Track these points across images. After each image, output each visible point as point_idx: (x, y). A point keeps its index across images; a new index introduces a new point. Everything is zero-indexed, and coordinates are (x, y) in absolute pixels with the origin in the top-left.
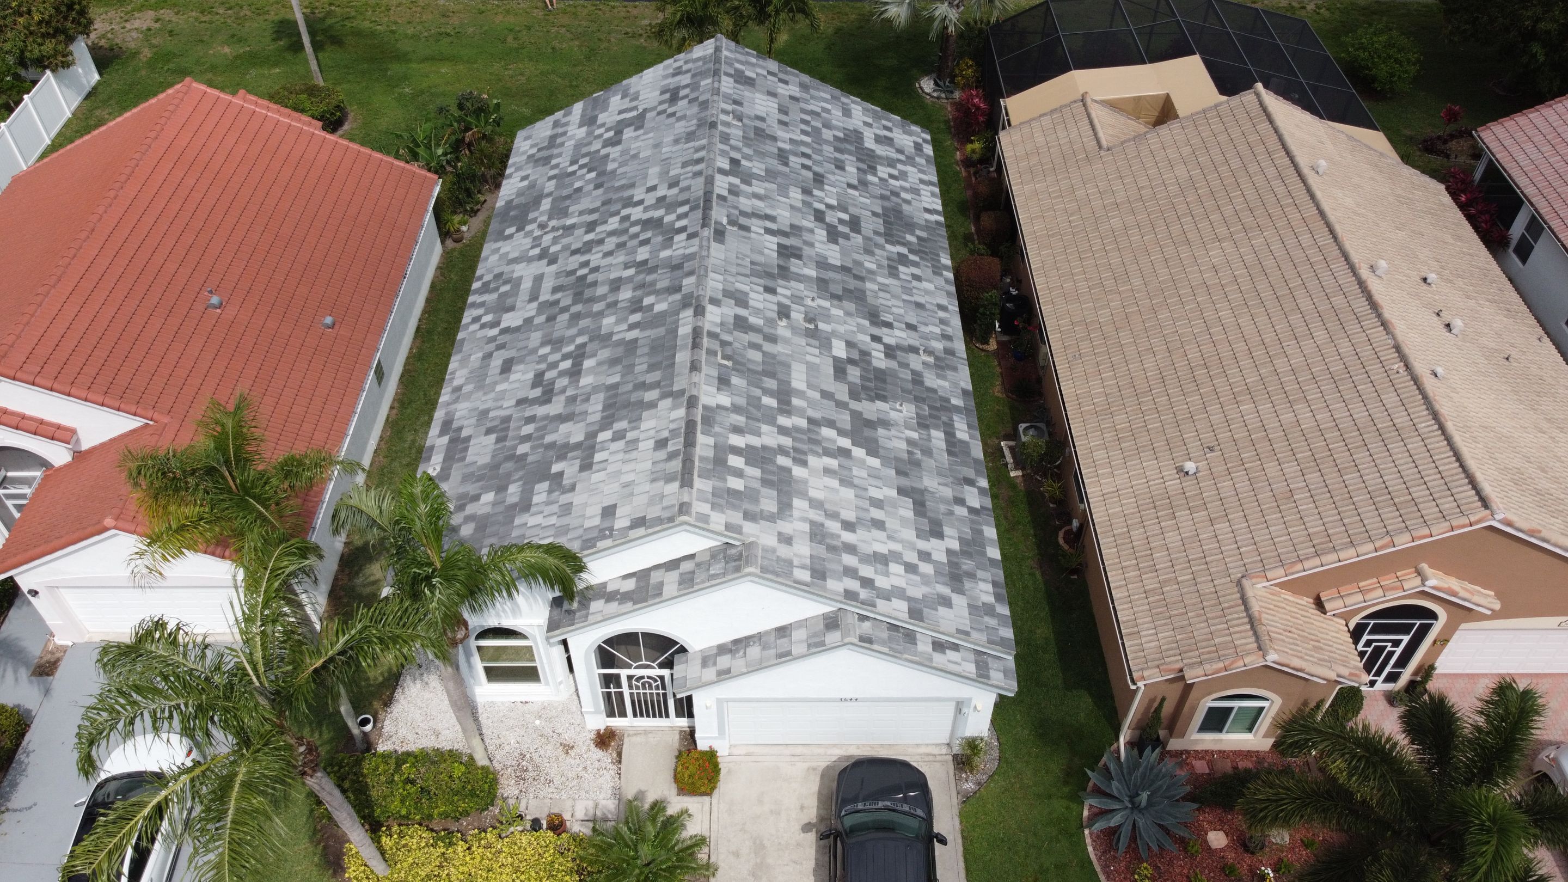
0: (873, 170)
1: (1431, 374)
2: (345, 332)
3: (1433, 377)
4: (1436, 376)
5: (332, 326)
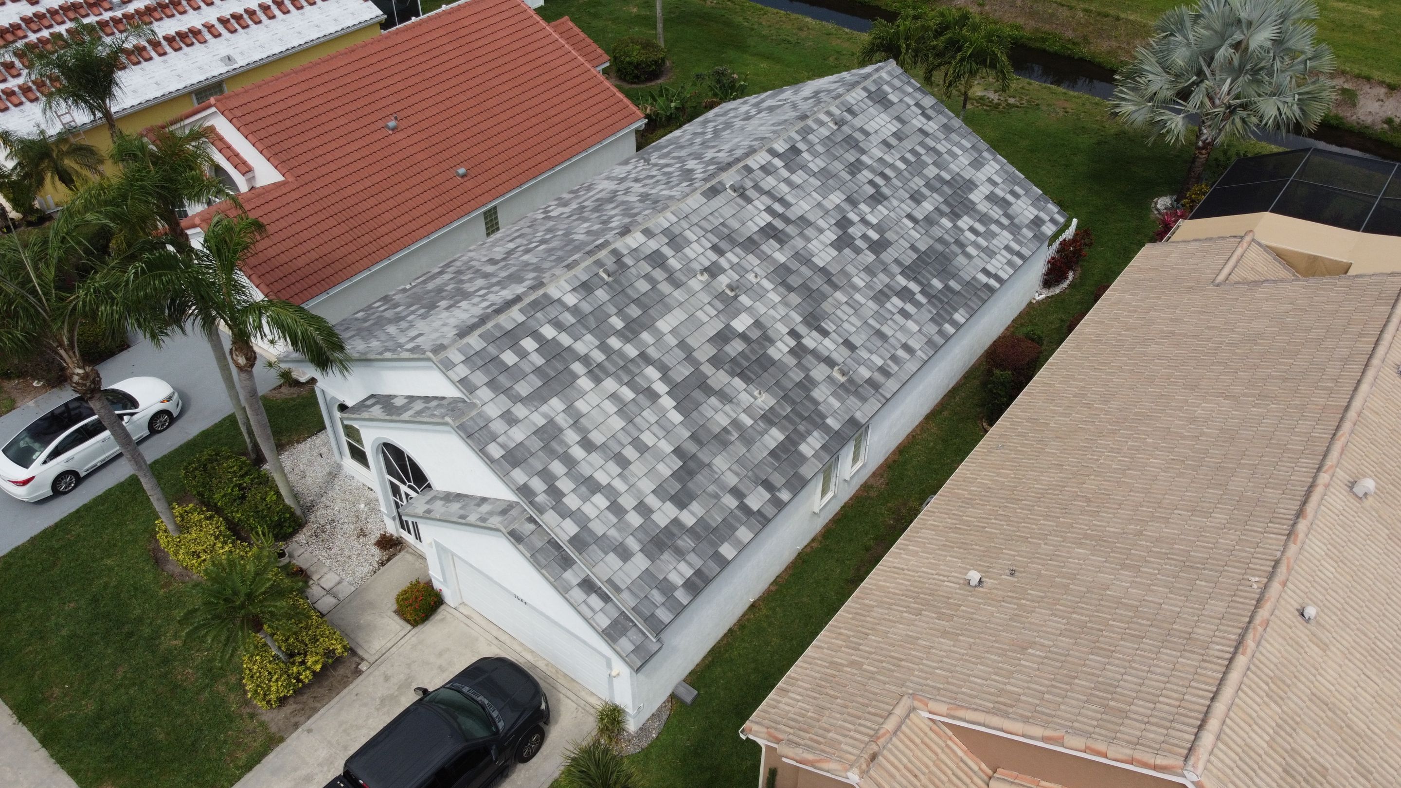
0: (955, 216)
1: (1298, 610)
2: (469, 184)
3: (1297, 613)
4: (1303, 615)
5: (463, 176)
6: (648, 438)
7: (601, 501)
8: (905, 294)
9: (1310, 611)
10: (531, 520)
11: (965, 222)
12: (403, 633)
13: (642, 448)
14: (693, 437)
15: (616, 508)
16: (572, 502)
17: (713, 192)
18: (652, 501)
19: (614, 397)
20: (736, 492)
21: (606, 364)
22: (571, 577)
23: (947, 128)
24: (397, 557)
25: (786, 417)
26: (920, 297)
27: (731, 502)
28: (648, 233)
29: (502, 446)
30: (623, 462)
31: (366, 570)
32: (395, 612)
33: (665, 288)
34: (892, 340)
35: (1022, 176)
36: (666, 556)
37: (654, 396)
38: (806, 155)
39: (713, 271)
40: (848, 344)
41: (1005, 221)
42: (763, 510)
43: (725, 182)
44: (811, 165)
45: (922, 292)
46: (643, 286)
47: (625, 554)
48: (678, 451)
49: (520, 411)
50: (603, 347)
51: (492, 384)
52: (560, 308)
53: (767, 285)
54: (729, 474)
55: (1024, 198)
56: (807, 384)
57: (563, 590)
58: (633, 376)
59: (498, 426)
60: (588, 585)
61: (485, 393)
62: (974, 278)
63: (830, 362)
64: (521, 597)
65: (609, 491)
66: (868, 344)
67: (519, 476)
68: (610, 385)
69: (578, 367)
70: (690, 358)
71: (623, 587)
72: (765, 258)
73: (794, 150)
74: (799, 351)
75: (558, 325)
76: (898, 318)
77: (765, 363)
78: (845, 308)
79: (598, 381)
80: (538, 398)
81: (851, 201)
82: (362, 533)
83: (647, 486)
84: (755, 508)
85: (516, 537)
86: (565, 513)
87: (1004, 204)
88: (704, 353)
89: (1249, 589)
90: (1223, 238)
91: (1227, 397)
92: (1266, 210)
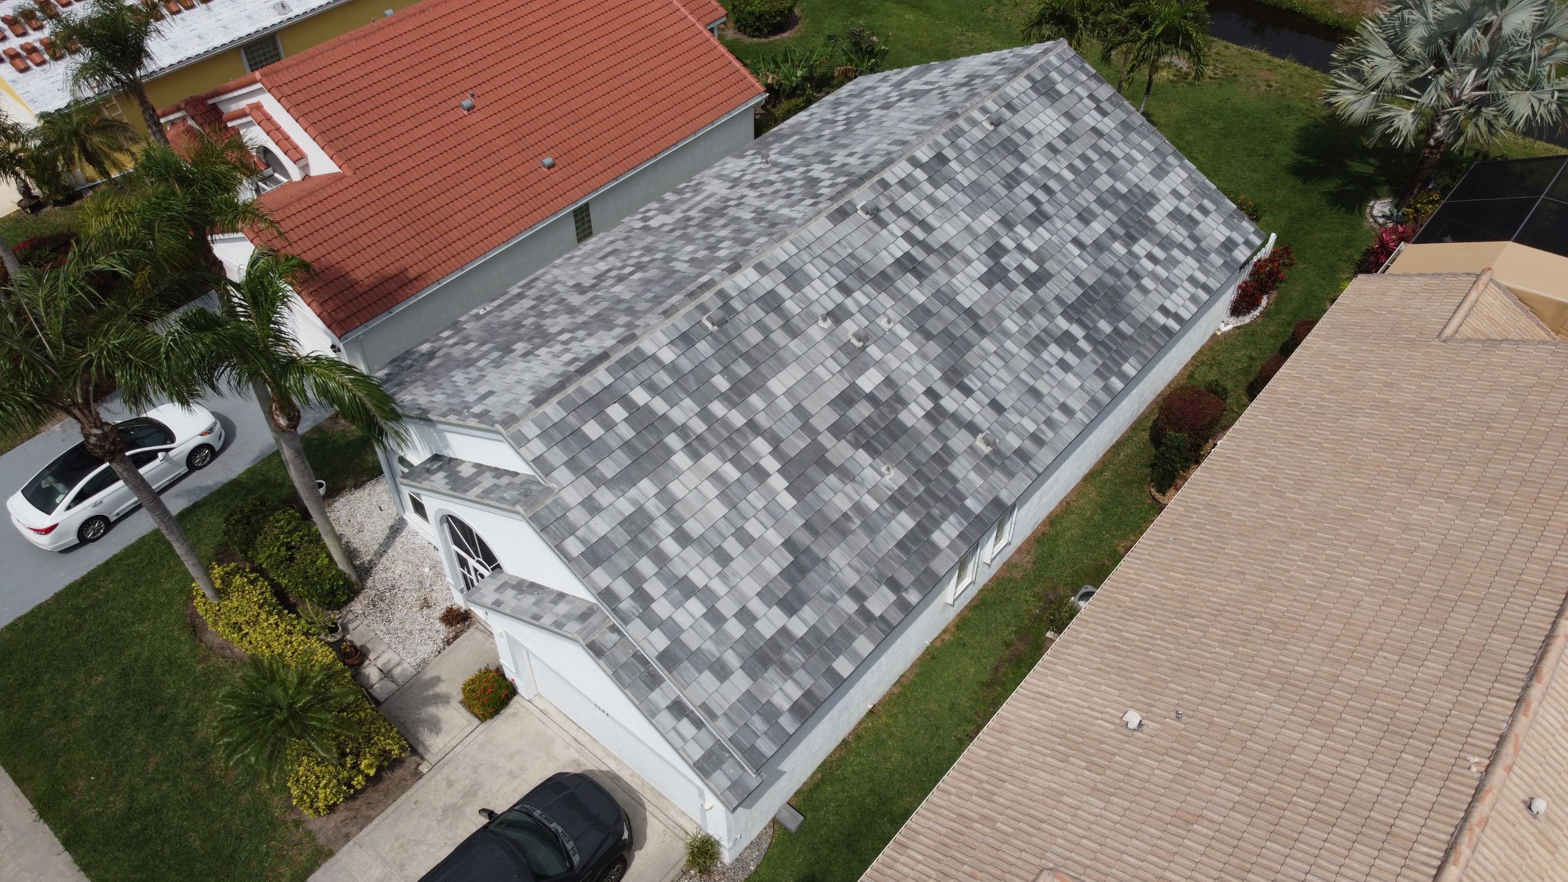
1: (1524, 802)
2: (556, 177)
3: (1523, 806)
4: (1530, 808)
5: (550, 167)
6: (753, 528)
7: (695, 606)
8: (1066, 341)
9: (1540, 805)
10: (614, 629)
11: (1142, 247)
12: (469, 730)
13: (745, 539)
14: (808, 525)
15: (714, 616)
16: (662, 608)
17: (841, 214)
18: (756, 606)
19: (716, 477)
20: (857, 594)
21: (708, 436)
22: (660, 698)
23: (1126, 127)
24: (465, 635)
25: (919, 499)
26: (1084, 345)
27: (848, 605)
28: (761, 268)
29: (582, 541)
30: (723, 558)
31: (429, 649)
32: (461, 702)
33: (779, 337)
34: (1047, 400)
35: (1213, 187)
36: (771, 674)
37: (761, 474)
38: (954, 165)
39: (837, 315)
40: (996, 406)
41: (1191, 245)
42: (886, 615)
43: (856, 201)
44: (960, 177)
45: (1087, 338)
46: (754, 336)
47: (722, 673)
48: (789, 544)
49: (604, 496)
50: (705, 414)
51: (572, 464)
52: (654, 366)
53: (902, 332)
54: (848, 570)
55: (1214, 215)
56: (944, 457)
57: (650, 714)
58: (737, 448)
59: (577, 516)
60: (678, 709)
61: (563, 475)
62: (1150, 319)
63: (973, 429)
64: (603, 707)
65: (707, 595)
66: (1020, 405)
67: (601, 577)
68: (711, 461)
69: (673, 440)
70: (807, 427)
71: (719, 712)
72: (899, 297)
73: (941, 159)
74: (936, 415)
75: (652, 388)
76: (1056, 370)
77: (896, 430)
78: (993, 359)
79: (696, 456)
80: (625, 480)
81: (1007, 223)
82: (426, 604)
83: (751, 587)
84: (877, 614)
85: (596, 650)
86: (653, 622)
87: (1189, 223)
88: (824, 419)
89: (1466, 772)
90: (1455, 275)
91: (1449, 499)
92: (1509, 239)
